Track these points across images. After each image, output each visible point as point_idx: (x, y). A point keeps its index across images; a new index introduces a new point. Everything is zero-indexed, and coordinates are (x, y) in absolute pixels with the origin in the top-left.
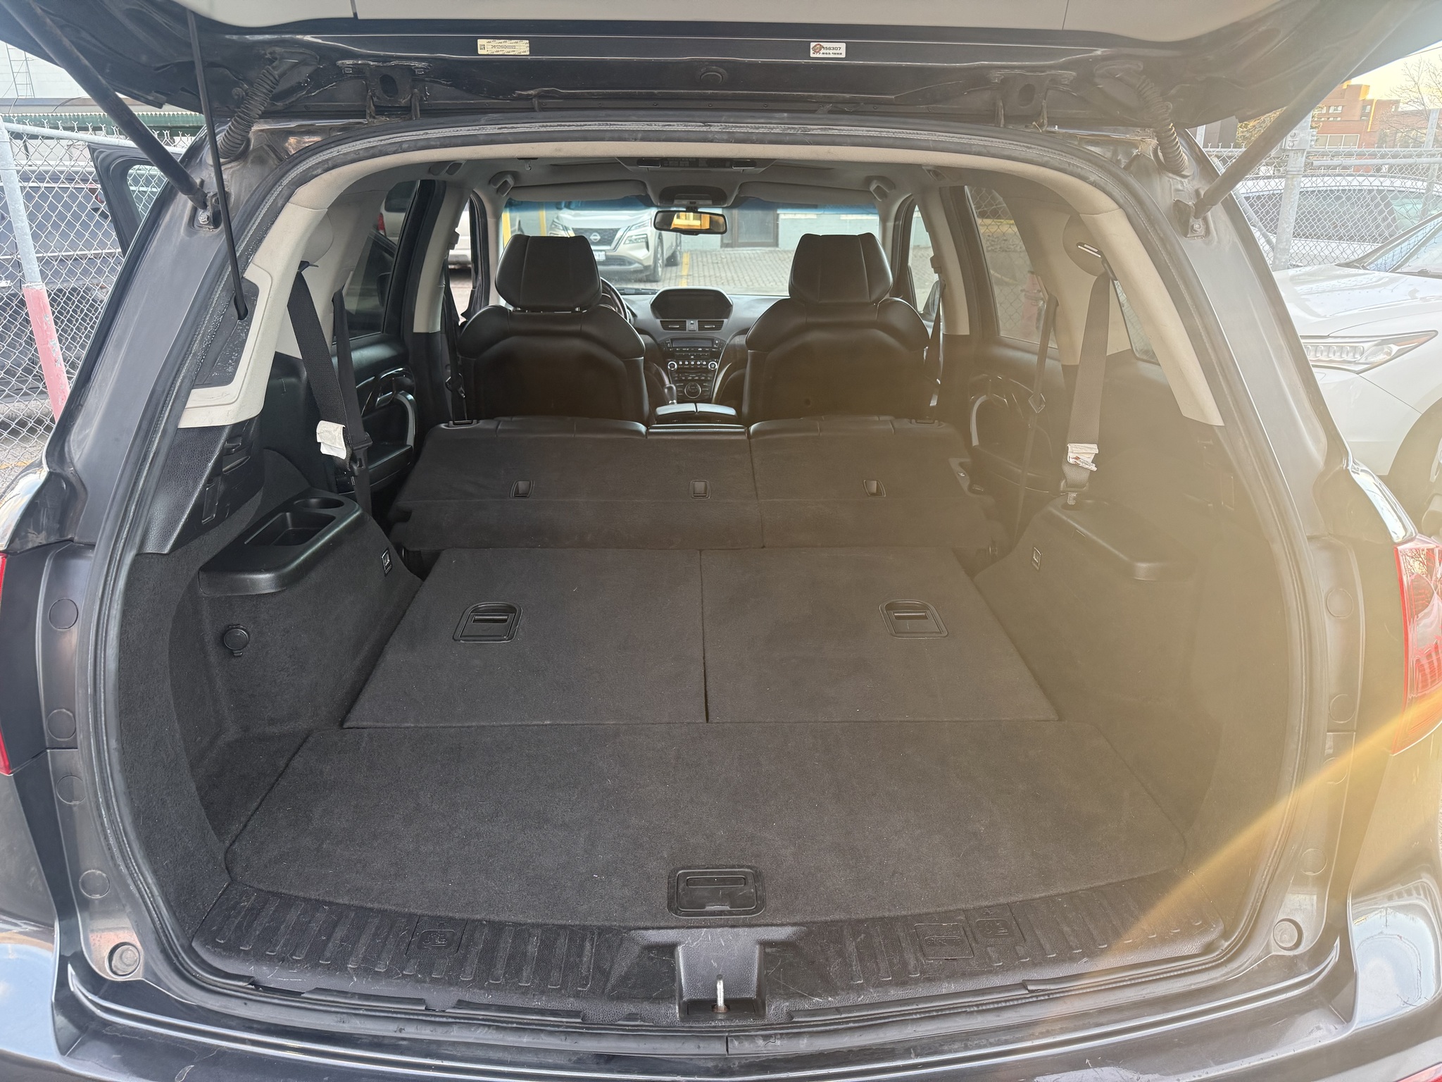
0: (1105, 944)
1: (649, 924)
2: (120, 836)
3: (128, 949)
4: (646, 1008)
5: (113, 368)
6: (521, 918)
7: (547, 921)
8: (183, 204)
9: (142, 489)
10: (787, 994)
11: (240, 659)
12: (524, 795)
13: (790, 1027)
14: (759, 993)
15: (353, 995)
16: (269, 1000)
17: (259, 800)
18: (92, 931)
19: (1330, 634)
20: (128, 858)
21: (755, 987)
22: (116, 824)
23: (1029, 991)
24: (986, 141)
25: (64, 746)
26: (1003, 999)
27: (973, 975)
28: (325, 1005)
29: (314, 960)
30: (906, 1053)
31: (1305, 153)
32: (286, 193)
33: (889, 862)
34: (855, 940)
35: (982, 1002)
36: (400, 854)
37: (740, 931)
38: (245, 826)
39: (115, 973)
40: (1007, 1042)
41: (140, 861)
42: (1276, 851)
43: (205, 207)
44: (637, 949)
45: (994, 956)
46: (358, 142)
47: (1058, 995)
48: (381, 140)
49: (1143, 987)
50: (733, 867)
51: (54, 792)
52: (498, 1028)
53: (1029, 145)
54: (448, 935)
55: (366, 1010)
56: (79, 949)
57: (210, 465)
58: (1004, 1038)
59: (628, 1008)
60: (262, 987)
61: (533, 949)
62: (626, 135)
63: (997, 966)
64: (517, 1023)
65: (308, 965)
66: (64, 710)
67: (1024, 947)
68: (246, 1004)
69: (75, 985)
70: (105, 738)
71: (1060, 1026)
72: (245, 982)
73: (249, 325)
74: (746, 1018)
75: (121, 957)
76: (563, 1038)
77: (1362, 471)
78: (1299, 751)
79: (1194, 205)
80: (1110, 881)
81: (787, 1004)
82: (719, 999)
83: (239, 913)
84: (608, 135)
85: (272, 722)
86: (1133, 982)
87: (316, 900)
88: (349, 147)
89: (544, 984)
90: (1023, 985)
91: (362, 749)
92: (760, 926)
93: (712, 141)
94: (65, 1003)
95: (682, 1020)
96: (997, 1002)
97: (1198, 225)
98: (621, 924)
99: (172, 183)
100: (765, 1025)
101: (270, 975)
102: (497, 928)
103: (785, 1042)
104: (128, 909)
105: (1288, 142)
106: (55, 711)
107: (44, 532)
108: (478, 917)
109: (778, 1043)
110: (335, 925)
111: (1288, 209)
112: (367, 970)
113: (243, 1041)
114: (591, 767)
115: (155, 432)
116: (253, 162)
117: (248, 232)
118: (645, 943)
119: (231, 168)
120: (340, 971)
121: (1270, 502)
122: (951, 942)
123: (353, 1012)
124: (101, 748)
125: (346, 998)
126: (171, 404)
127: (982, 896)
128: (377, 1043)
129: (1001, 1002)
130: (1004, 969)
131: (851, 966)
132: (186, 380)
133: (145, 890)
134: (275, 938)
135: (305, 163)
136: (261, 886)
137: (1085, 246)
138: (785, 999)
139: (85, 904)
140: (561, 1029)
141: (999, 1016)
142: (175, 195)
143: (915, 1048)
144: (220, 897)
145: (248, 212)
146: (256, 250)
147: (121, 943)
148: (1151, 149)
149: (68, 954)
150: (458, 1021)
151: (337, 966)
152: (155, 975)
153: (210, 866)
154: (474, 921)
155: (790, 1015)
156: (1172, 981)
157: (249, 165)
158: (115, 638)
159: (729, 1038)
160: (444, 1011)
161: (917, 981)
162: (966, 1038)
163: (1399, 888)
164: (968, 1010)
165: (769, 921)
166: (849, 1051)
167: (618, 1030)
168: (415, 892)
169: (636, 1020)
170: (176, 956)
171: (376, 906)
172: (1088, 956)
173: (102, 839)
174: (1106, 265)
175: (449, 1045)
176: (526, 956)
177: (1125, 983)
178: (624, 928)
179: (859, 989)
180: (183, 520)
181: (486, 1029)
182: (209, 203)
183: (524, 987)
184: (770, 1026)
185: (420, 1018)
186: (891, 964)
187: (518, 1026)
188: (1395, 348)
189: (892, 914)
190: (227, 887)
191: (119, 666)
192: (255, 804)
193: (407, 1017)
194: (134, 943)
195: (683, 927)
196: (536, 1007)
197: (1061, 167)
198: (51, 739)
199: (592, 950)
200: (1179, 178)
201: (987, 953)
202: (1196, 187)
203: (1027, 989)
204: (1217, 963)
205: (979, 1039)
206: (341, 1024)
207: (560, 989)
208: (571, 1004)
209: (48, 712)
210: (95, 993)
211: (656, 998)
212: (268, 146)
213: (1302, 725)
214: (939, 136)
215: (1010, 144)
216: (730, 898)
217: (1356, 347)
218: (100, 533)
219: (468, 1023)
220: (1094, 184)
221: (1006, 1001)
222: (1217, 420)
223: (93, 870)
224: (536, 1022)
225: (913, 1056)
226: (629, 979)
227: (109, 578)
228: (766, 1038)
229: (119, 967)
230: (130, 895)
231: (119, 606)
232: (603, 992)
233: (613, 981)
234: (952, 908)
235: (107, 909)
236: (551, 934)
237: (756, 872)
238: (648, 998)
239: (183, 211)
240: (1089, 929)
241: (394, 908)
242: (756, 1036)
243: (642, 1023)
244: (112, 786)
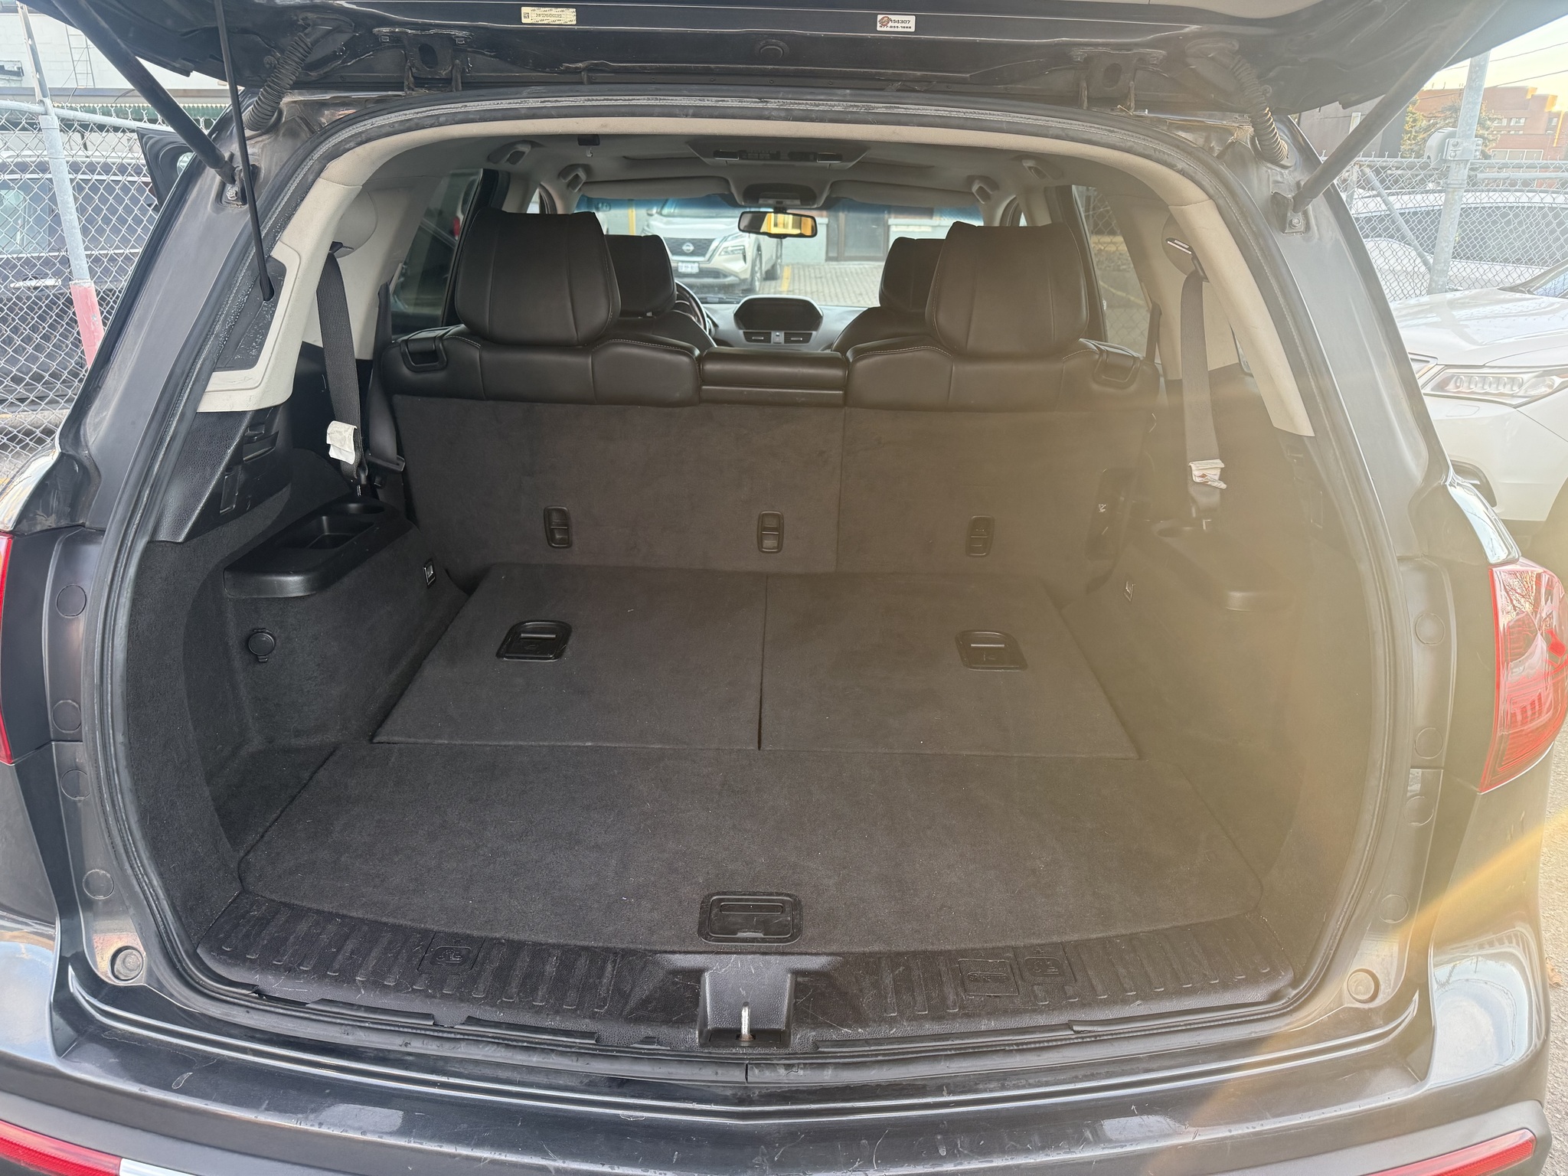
0: (1162, 987)
1: (676, 949)
2: (125, 835)
3: (131, 954)
4: (664, 1032)
5: (133, 349)
6: (541, 938)
7: (569, 942)
8: (211, 178)
9: (156, 474)
10: (814, 1024)
11: (264, 665)
12: (558, 815)
13: (815, 1057)
14: (788, 1025)
15: (359, 1007)
16: (272, 1009)
17: (278, 812)
18: (96, 932)
19: (1420, 665)
20: (133, 858)
21: (785, 1017)
22: (121, 822)
23: (1074, 1031)
24: (1064, 123)
25: (69, 739)
26: (1046, 1039)
27: (1017, 1012)
28: (329, 1017)
29: (320, 971)
30: (938, 1090)
31: (1469, 164)
32: (317, 167)
33: (938, 896)
34: (893, 972)
35: (1023, 1041)
36: (420, 870)
37: (772, 958)
38: (262, 837)
39: (117, 977)
40: (1047, 1084)
41: (146, 862)
42: (1353, 896)
43: (233, 182)
44: (661, 974)
45: (1040, 995)
46: (393, 115)
47: (1105, 1038)
48: (417, 113)
49: (1198, 1032)
50: (771, 894)
51: (58, 786)
52: (508, 1046)
53: (1112, 129)
54: (464, 952)
55: (372, 1023)
56: (80, 950)
57: (230, 451)
58: (1044, 1079)
59: (645, 1031)
60: (266, 996)
61: (550, 969)
62: (677, 111)
63: (1043, 1005)
64: (528, 1042)
65: (315, 976)
66: (70, 701)
67: (1074, 987)
68: (248, 1012)
69: (74, 986)
70: (111, 732)
71: (1106, 1070)
72: (249, 990)
73: (275, 306)
74: (770, 1046)
75: (124, 961)
76: (575, 1059)
77: (1458, 484)
78: (1381, 789)
79: (1293, 198)
80: (1175, 924)
81: (814, 1033)
82: (743, 1026)
83: (249, 921)
84: (657, 110)
85: (298, 733)
86: (1189, 1027)
87: (329, 913)
88: (384, 119)
89: (559, 1004)
90: (1068, 1026)
91: (390, 764)
92: (793, 954)
93: (768, 118)
94: (64, 1005)
95: (702, 1045)
96: (1039, 1042)
97: (1297, 220)
98: (647, 947)
99: (199, 158)
100: (789, 1054)
101: (276, 985)
102: (516, 947)
103: (808, 1072)
104: (132, 911)
105: (1450, 152)
106: (62, 701)
107: (53, 515)
108: (498, 935)
109: (801, 1072)
110: (347, 937)
111: (1448, 226)
112: (376, 982)
113: (244, 1050)
114: (631, 790)
115: (173, 415)
116: (284, 135)
117: (276, 209)
118: (671, 967)
119: (262, 141)
120: (348, 983)
121: (1359, 518)
122: (996, 979)
123: (359, 1024)
124: (107, 741)
125: (352, 1010)
126: (190, 386)
127: (1034, 933)
128: (382, 1057)
129: (1043, 1042)
130: (1051, 1009)
131: (886, 998)
132: (207, 362)
133: (150, 892)
134: (283, 948)
135: (337, 136)
136: (273, 897)
137: (1176, 241)
138: (812, 1028)
139: (89, 905)
140: (573, 1050)
141: (1039, 1056)
142: (204, 168)
143: (948, 1085)
144: (230, 905)
145: (276, 187)
146: (285, 228)
147: (124, 947)
148: (1249, 136)
149: (68, 955)
150: (466, 1037)
151: (345, 977)
152: (158, 981)
153: (221, 874)
154: (492, 939)
155: (816, 1045)
156: (1226, 1028)
157: (280, 138)
158: (123, 627)
159: (749, 1066)
160: (452, 1027)
161: (954, 1016)
162: (1003, 1078)
163: (1490, 937)
164: (1007, 1048)
165: (803, 949)
166: (878, 1085)
167: (632, 1053)
168: (433, 908)
169: (652, 1043)
170: (179, 961)
171: (391, 920)
172: (1142, 999)
173: (106, 836)
174: (1196, 262)
175: (457, 1062)
176: (543, 975)
177: (1179, 1028)
178: (650, 951)
179: (892, 1022)
180: (199, 508)
181: (495, 1047)
182: (237, 178)
183: (538, 1006)
184: (793, 1055)
185: (428, 1033)
186: (929, 998)
187: (529, 1045)
188: (1558, 381)
189: (935, 948)
190: (238, 896)
191: (128, 658)
192: (274, 816)
193: (414, 1031)
194: (135, 946)
195: (712, 952)
196: (549, 1027)
197: (1146, 152)
198: (56, 731)
199: (613, 971)
200: (1278, 169)
201: (1033, 991)
202: (1297, 179)
203: (1073, 1030)
204: (1282, 1011)
205: (1018, 1079)
206: (345, 1036)
207: (576, 1010)
208: (586, 1025)
209: (53, 703)
210: (94, 996)
211: (676, 1022)
212: (301, 118)
213: (1384, 760)
214: (1014, 117)
215: (1091, 127)
216: (765, 926)
217: (1514, 378)
218: (111, 518)
219: (477, 1040)
220: (1182, 172)
221: (1048, 1041)
222: (1306, 429)
223: (98, 869)
224: (548, 1042)
225: (945, 1093)
226: (650, 1003)
227: (119, 565)
228: (788, 1067)
229: (122, 971)
230: (133, 895)
231: (129, 595)
232: (621, 1014)
233: (632, 1003)
234: (1000, 945)
235: (111, 910)
236: (569, 955)
237: (795, 900)
238: (667, 1022)
239: (211, 187)
240: (1146, 972)
241: (410, 923)
242: (778, 1064)
243: (659, 1047)
244: (117, 782)
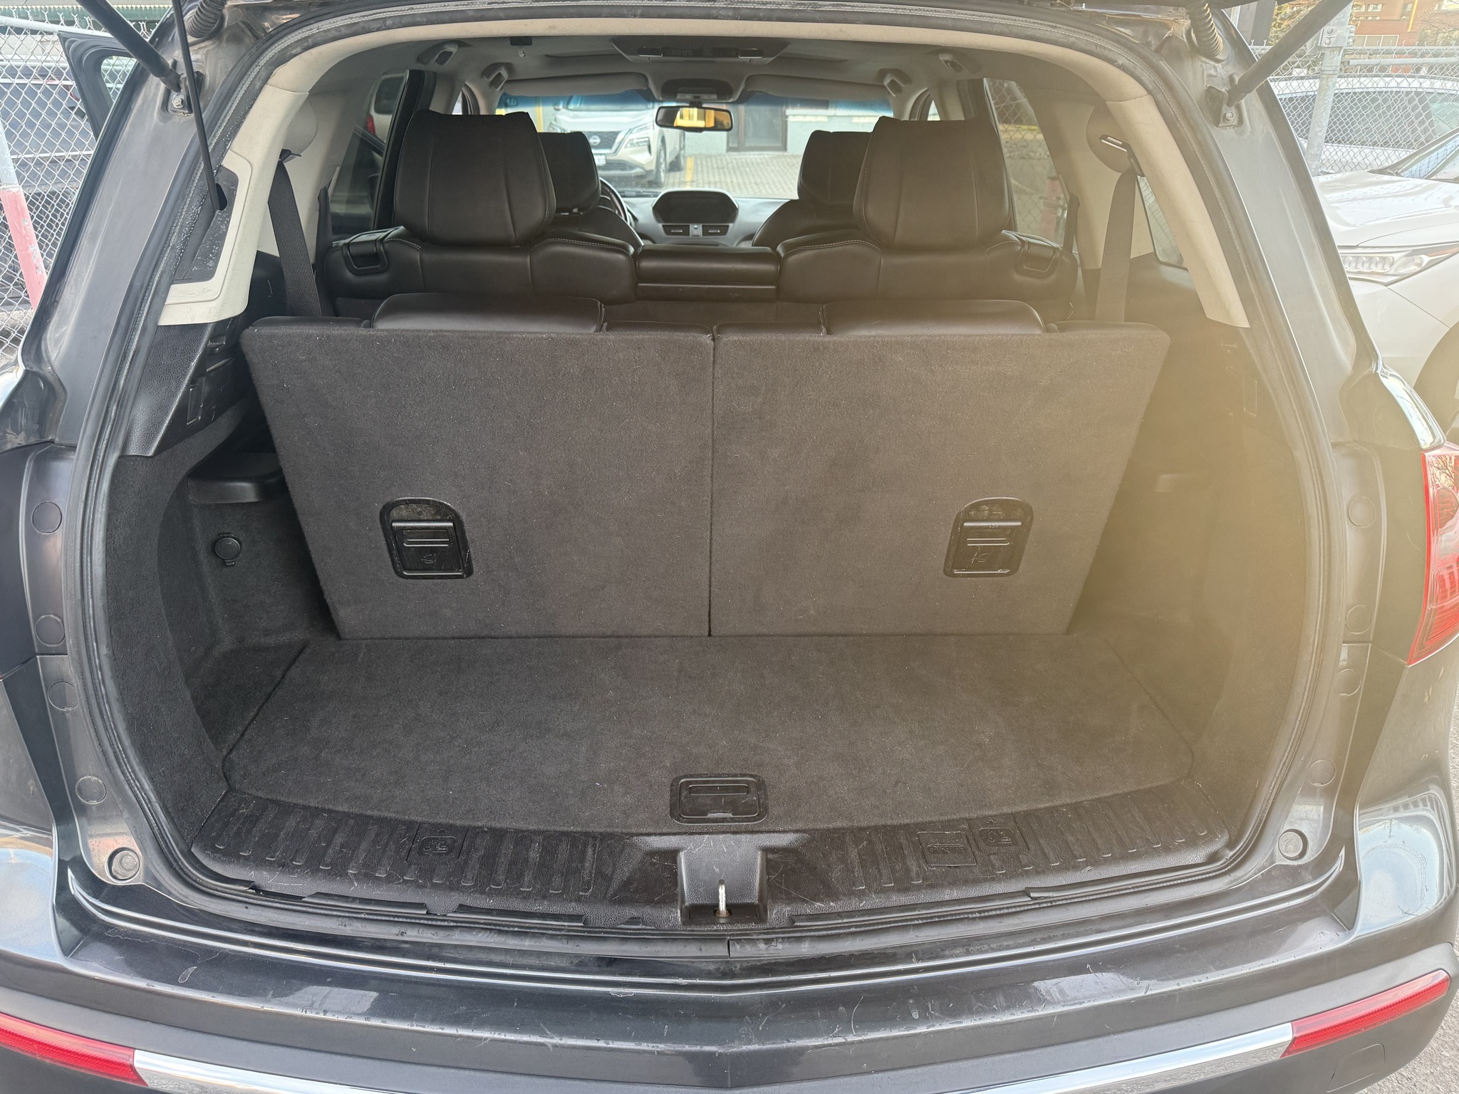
0: (1109, 853)
1: (651, 831)
2: (114, 743)
3: (127, 854)
4: (648, 912)
5: (89, 263)
6: (522, 825)
7: (549, 828)
8: (155, 87)
9: (123, 389)
10: (789, 899)
11: (232, 568)
12: (526, 706)
13: (791, 929)
14: (761, 898)
15: (354, 899)
16: (270, 904)
17: (255, 710)
18: (91, 836)
19: (1350, 543)
20: (123, 764)
21: (757, 892)
22: (110, 731)
23: (1032, 898)
24: (1008, 19)
25: (54, 652)
26: (1005, 906)
27: (976, 882)
28: (326, 909)
29: (313, 866)
30: (908, 957)
31: (1342, 51)
32: (263, 74)
33: (892, 772)
34: (857, 846)
35: (985, 909)
36: (399, 763)
37: (743, 837)
38: (242, 735)
39: (115, 877)
40: (1008, 948)
41: (136, 768)
42: (1284, 763)
43: (178, 89)
44: (639, 856)
45: (998, 864)
46: (339, 18)
47: (1060, 903)
48: (364, 16)
49: (1146, 895)
50: (736, 775)
51: (46, 698)
52: (500, 932)
53: (1054, 25)
54: (449, 842)
55: (367, 914)
56: (78, 853)
57: (193, 364)
58: (1005, 943)
59: (630, 912)
60: (263, 891)
61: (534, 854)
62: (625, 11)
63: (1000, 874)
64: (519, 927)
65: (308, 870)
66: (52, 616)
67: (1027, 856)
68: (247, 908)
69: (75, 888)
70: (95, 644)
71: (1062, 932)
72: (246, 886)
73: (229, 217)
74: (748, 921)
75: (121, 862)
76: (565, 941)
77: (1391, 375)
78: (1313, 663)
79: (1228, 91)
80: (1116, 792)
81: (789, 909)
82: (721, 903)
83: (239, 819)
85: (267, 632)
86: (1136, 890)
87: (315, 808)
88: (330, 23)
89: (546, 889)
90: (1026, 892)
91: (359, 660)
92: (762, 832)
93: (716, 18)
94: (66, 905)
95: (684, 923)
96: (1000, 909)
97: (1230, 114)
98: (624, 830)
99: (142, 65)
100: (767, 929)
101: (271, 880)
102: (499, 835)
103: (787, 945)
104: (126, 815)
105: (1324, 39)
106: (43, 617)
107: (23, 433)
108: (480, 824)
109: (780, 946)
110: (335, 831)
111: (1321, 111)
112: (367, 875)
113: (245, 943)
114: (593, 679)
115: (135, 329)
116: (228, 41)
117: (225, 117)
118: (648, 849)
119: (205, 47)
120: (341, 876)
121: (1294, 407)
122: (954, 850)
123: (355, 915)
124: (92, 654)
125: (347, 902)
126: (149, 300)
127: (986, 805)
128: (379, 946)
129: (1003, 908)
130: (1008, 877)
131: (853, 872)
132: (165, 275)
133: (142, 796)
134: (274, 844)
135: (283, 41)
136: (260, 794)
137: (1109, 138)
138: (786, 903)
139: (83, 810)
140: (563, 933)
141: (1001, 922)
142: (147, 77)
143: (916, 953)
144: (218, 804)
145: (224, 95)
146: (234, 136)
147: (119, 849)
148: (1184, 30)
149: (67, 859)
150: (459, 924)
151: (338, 871)
152: (155, 879)
153: (208, 773)
154: (475, 828)
155: (792, 920)
156: (1171, 890)
157: (224, 44)
158: (101, 542)
159: (731, 942)
160: (445, 915)
161: (919, 888)
162: (967, 944)
163: (1406, 799)
164: (970, 916)
165: (771, 827)
166: (851, 955)
167: (619, 933)
168: (415, 800)
169: (637, 923)
170: (176, 861)
171: (376, 813)
172: (1092, 865)
173: (96, 744)
174: (1132, 160)
175: (451, 948)
176: (528, 861)
177: (1128, 891)
178: (627, 834)
179: (861, 894)
180: (167, 422)
181: (488, 932)
182: (182, 86)
183: (525, 891)
184: (772, 930)
185: (422, 922)
186: (893, 871)
187: (520, 930)
188: (1426, 259)
189: (895, 822)
190: (225, 794)
191: (107, 571)
192: (252, 714)
193: (409, 920)
194: (133, 848)
195: (685, 833)
196: (537, 911)
197: (1088, 48)
198: (40, 646)
199: (594, 855)
200: (1212, 63)
201: (991, 861)
202: (1230, 73)
203: (1030, 896)
204: (1221, 871)
205: (981, 944)
206: (343, 927)
207: (562, 894)
208: (572, 908)
209: (35, 619)
210: (96, 898)
211: (658, 902)
212: (244, 23)
213: (1317, 636)
214: (959, 13)
215: (1034, 23)
216: (733, 806)
217: (1386, 257)
218: (81, 433)
219: (470, 927)
220: (1122, 68)
221: (1008, 908)
222: (1242, 321)
223: (90, 775)
224: (538, 926)
225: (914, 960)
226: (631, 884)
227: (92, 481)
228: (768, 941)
229: (119, 872)
230: (126, 800)
231: (104, 510)
232: (605, 897)
233: (615, 885)
234: (955, 817)
235: (104, 815)
236: (551, 840)
237: (759, 780)
238: (650, 902)
239: (156, 95)
240: (1093, 839)
241: (394, 815)
242: (758, 939)
243: (644, 927)
244: (104, 692)
